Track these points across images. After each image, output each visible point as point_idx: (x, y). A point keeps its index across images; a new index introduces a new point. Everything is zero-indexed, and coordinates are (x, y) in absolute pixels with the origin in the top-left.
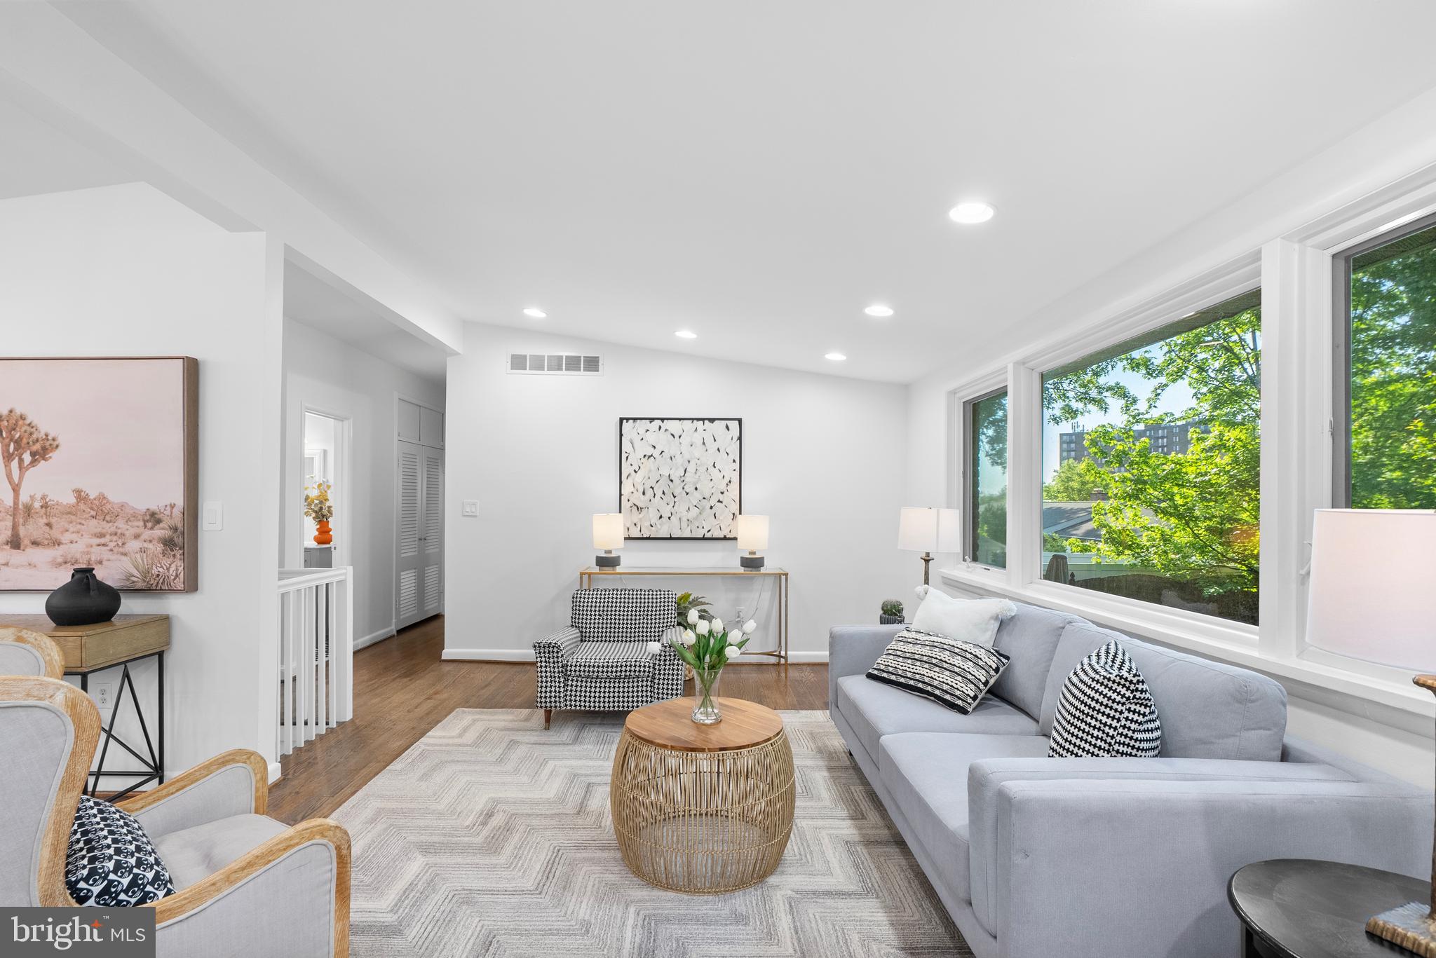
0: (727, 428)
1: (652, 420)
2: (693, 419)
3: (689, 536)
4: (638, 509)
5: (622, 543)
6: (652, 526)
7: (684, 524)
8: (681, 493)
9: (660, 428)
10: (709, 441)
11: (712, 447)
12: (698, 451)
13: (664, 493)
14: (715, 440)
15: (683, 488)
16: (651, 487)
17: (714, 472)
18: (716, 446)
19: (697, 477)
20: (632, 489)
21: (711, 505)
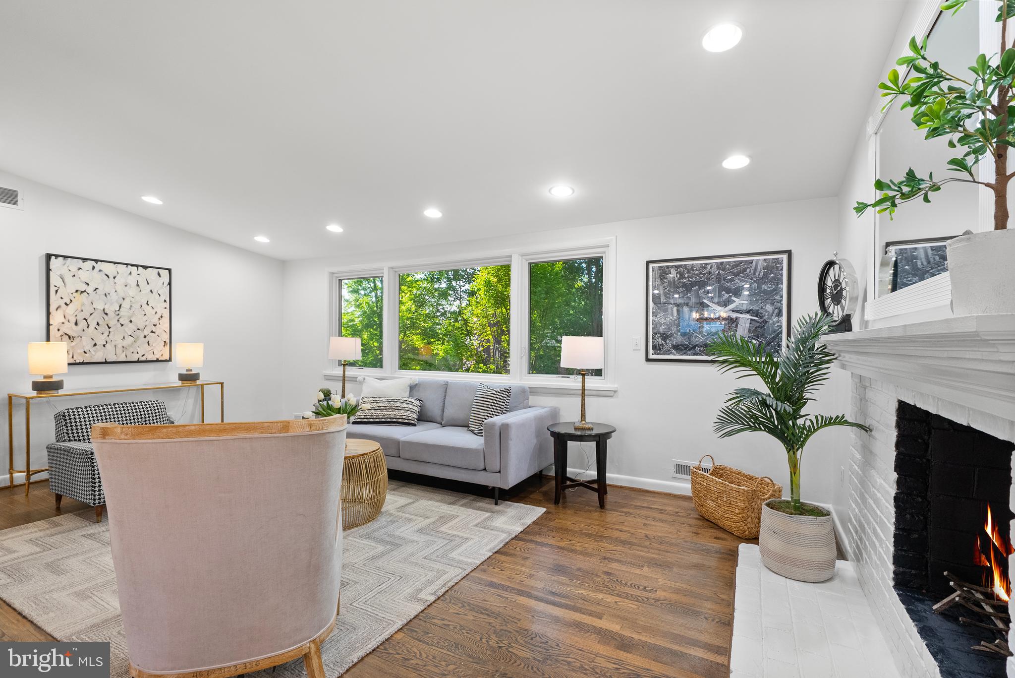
0: (159, 275)
1: (85, 260)
2: (127, 265)
3: (124, 359)
4: (70, 337)
6: (85, 352)
7: (119, 350)
8: (116, 325)
9: (94, 268)
10: (143, 283)
11: (146, 289)
12: (132, 291)
13: (98, 324)
14: (148, 284)
15: (118, 321)
16: (85, 319)
17: (148, 309)
18: (149, 288)
19: (131, 312)
20: (63, 320)
21: (145, 334)
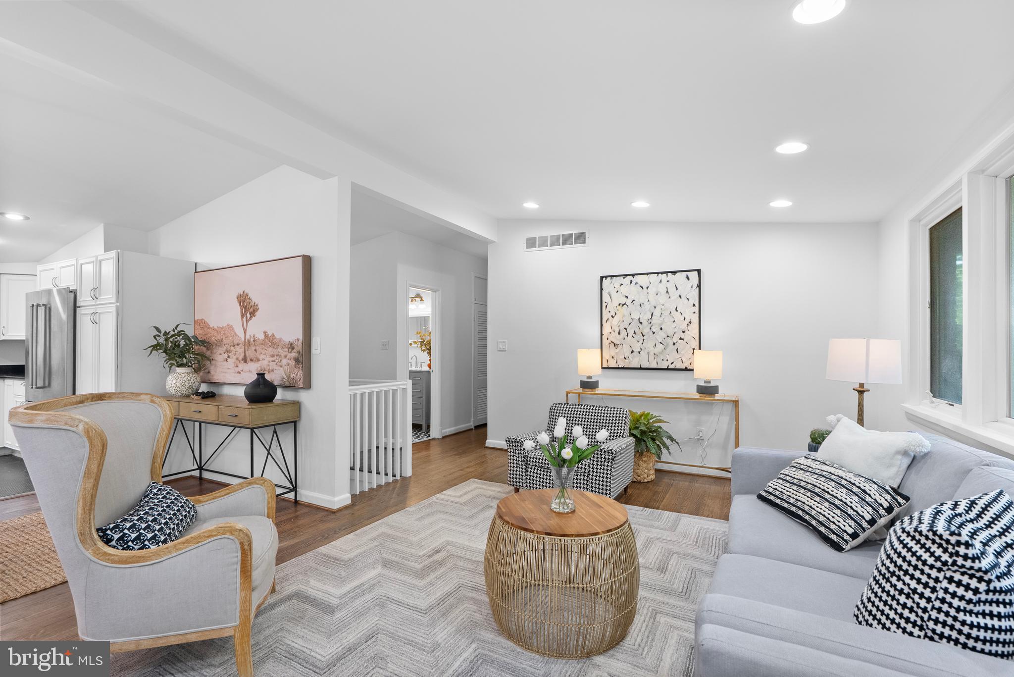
0: (688, 278)
1: (625, 276)
2: (658, 273)
3: (655, 366)
4: (615, 345)
5: (599, 370)
6: (625, 359)
7: (651, 357)
8: (648, 332)
9: (631, 282)
10: (672, 290)
11: (674, 294)
12: (663, 299)
13: (635, 333)
14: (677, 289)
15: (650, 329)
16: (625, 329)
17: (676, 315)
18: (678, 293)
19: (661, 319)
20: (610, 330)
21: (675, 341)
